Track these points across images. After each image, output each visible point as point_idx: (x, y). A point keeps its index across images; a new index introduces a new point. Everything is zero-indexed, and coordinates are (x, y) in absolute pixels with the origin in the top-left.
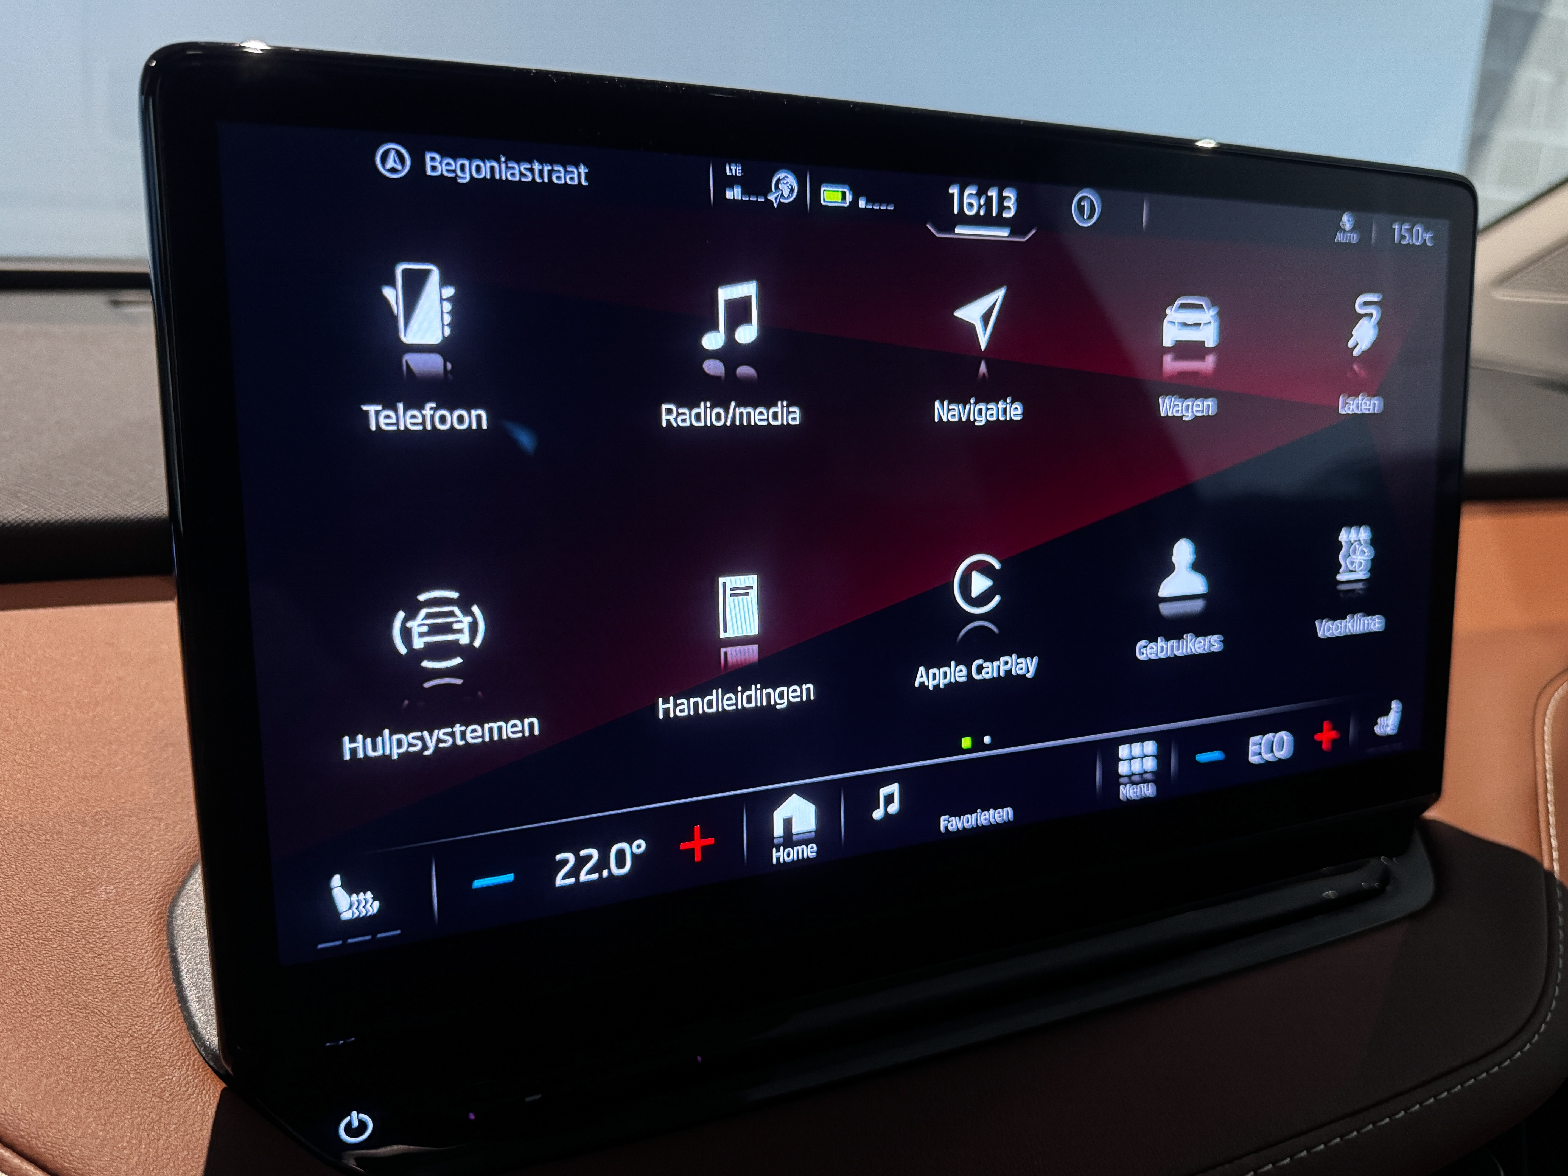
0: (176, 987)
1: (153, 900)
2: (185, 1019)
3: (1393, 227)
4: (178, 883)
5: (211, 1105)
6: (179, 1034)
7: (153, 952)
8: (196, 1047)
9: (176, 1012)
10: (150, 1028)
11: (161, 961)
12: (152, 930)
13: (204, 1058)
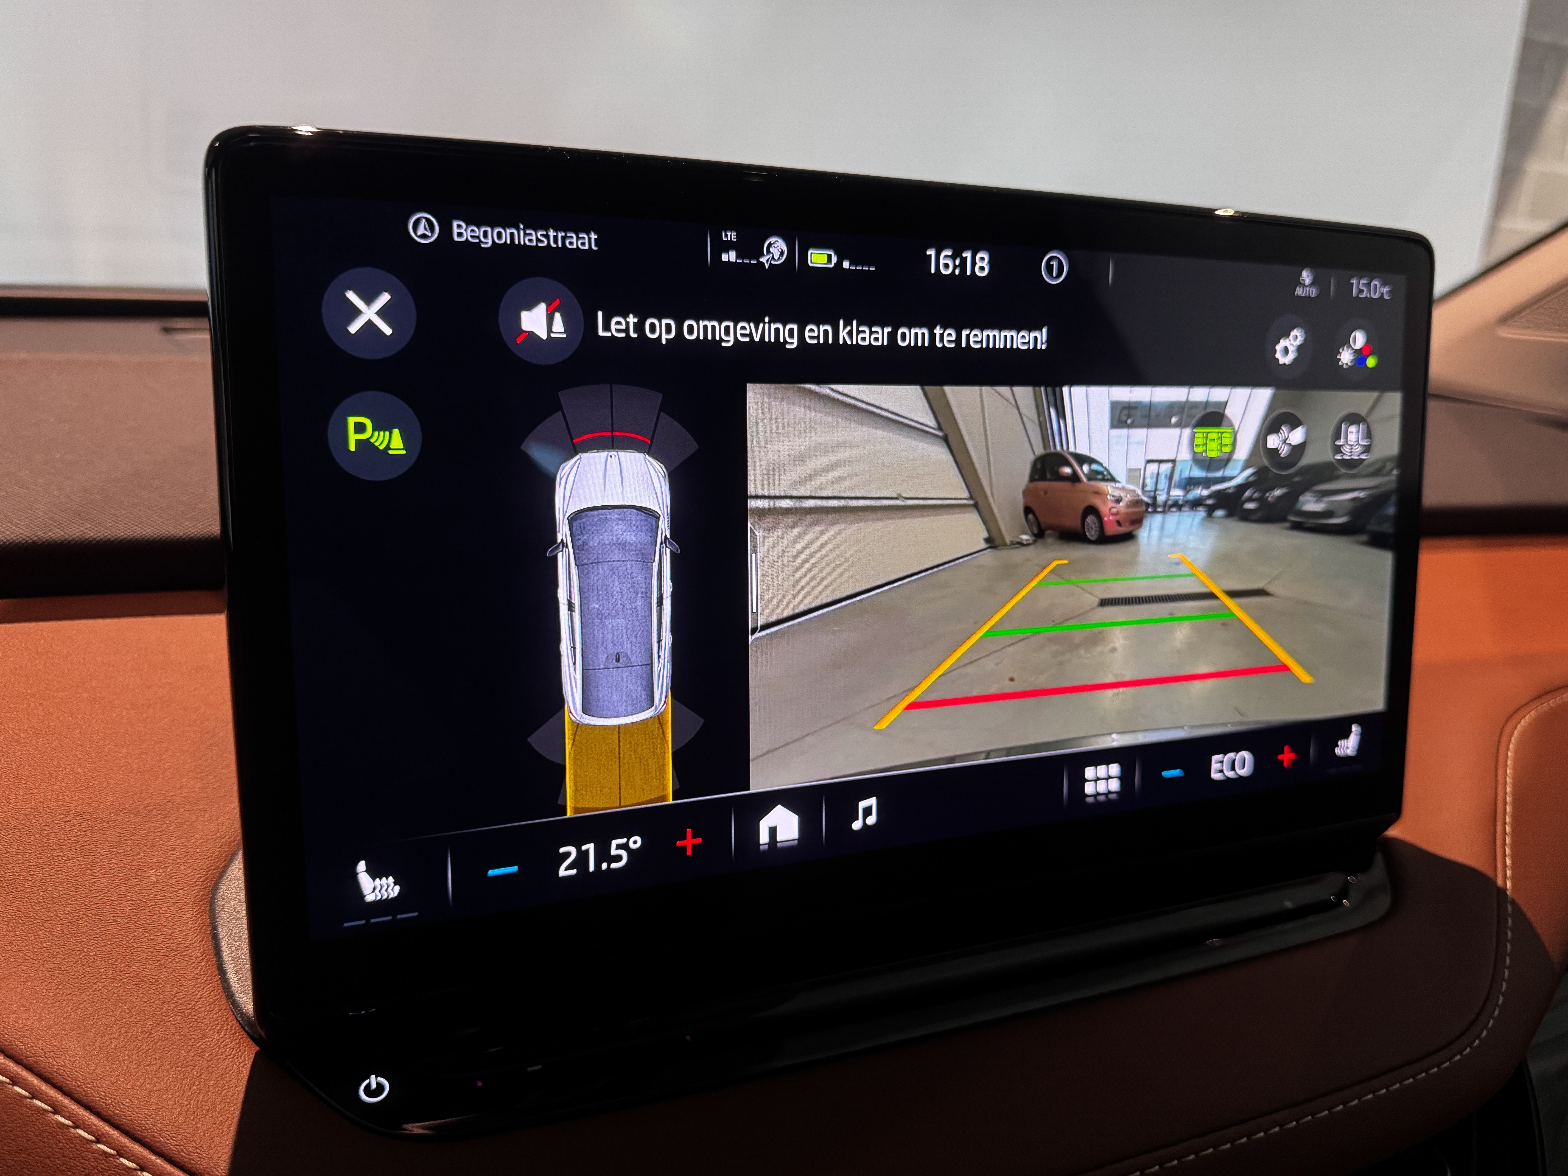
0: (217, 961)
1: (197, 883)
2: (224, 989)
3: (1352, 282)
4: (219, 869)
5: (246, 1064)
6: (219, 1002)
7: (197, 929)
8: (234, 1014)
9: (216, 983)
10: (192, 996)
11: (203, 938)
12: (196, 909)
13: (240, 1024)
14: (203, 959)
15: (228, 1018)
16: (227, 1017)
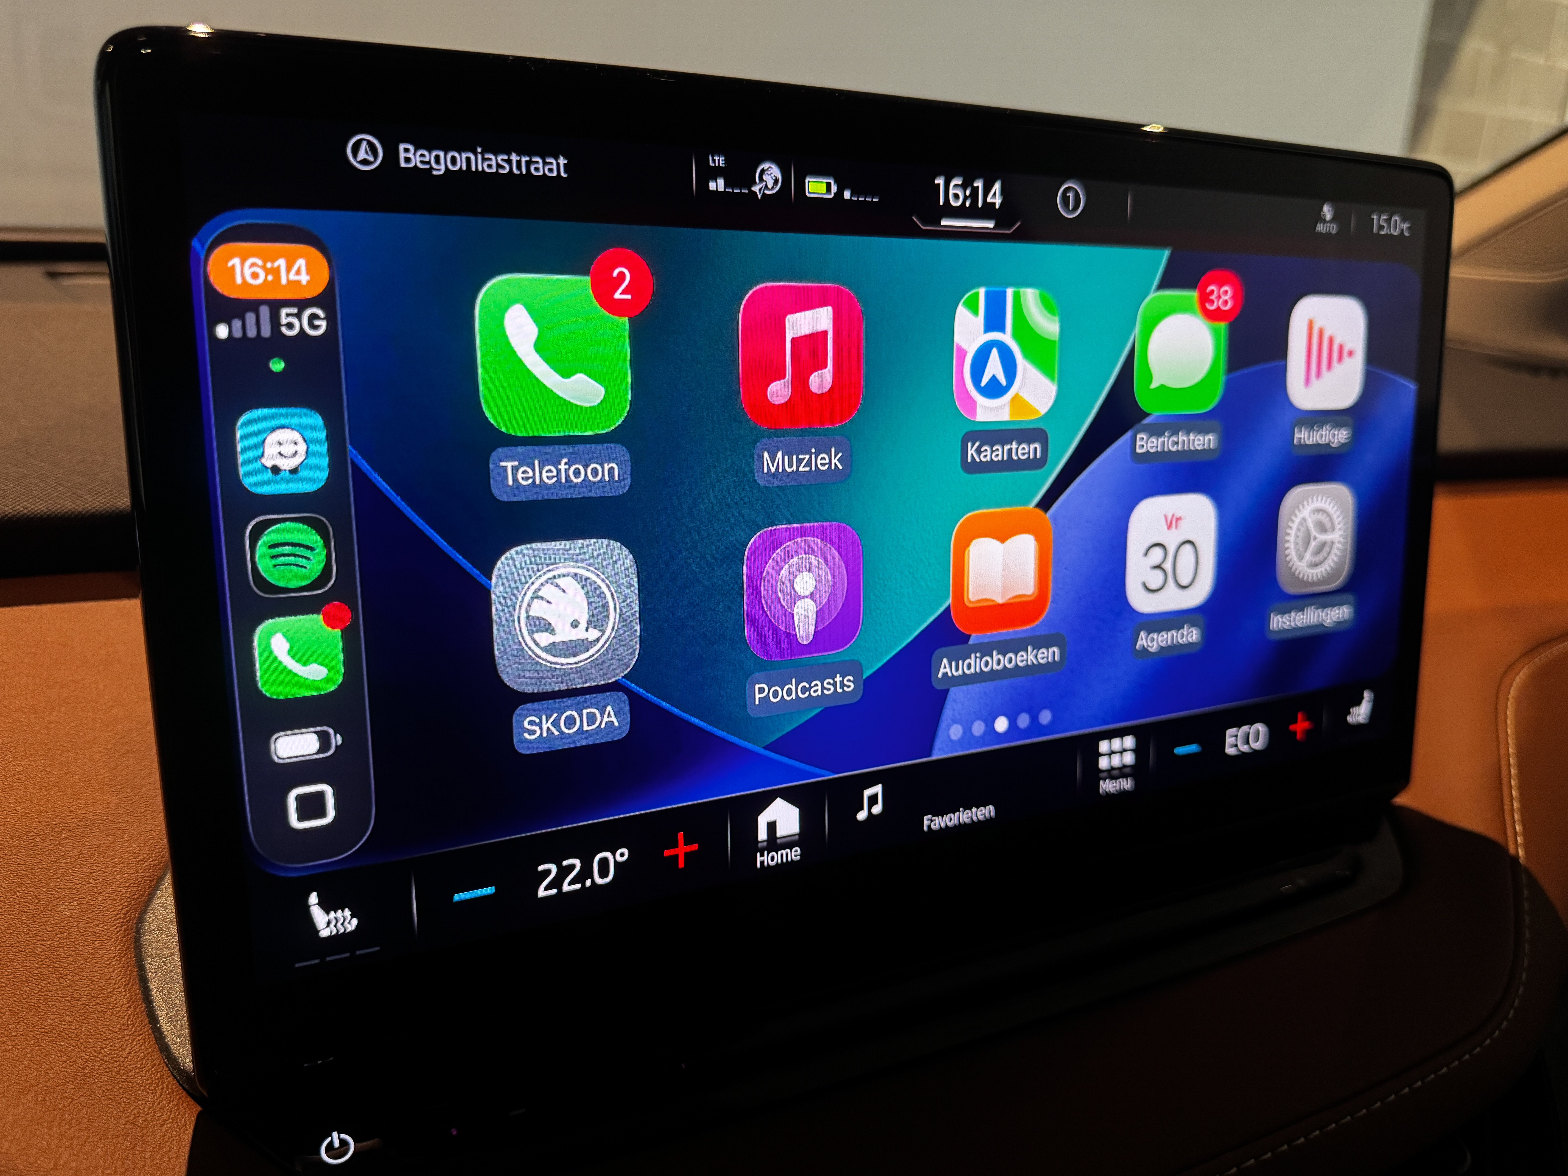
0: (146, 1007)
1: (119, 916)
2: (156, 1041)
3: (1372, 217)
4: (144, 897)
5: (187, 1130)
6: (151, 1056)
7: (121, 971)
8: (169, 1070)
9: (147, 1033)
10: (120, 1051)
11: (129, 981)
12: (118, 947)
13: (178, 1081)
14: (130, 1007)
15: (163, 1075)
16: (162, 1073)
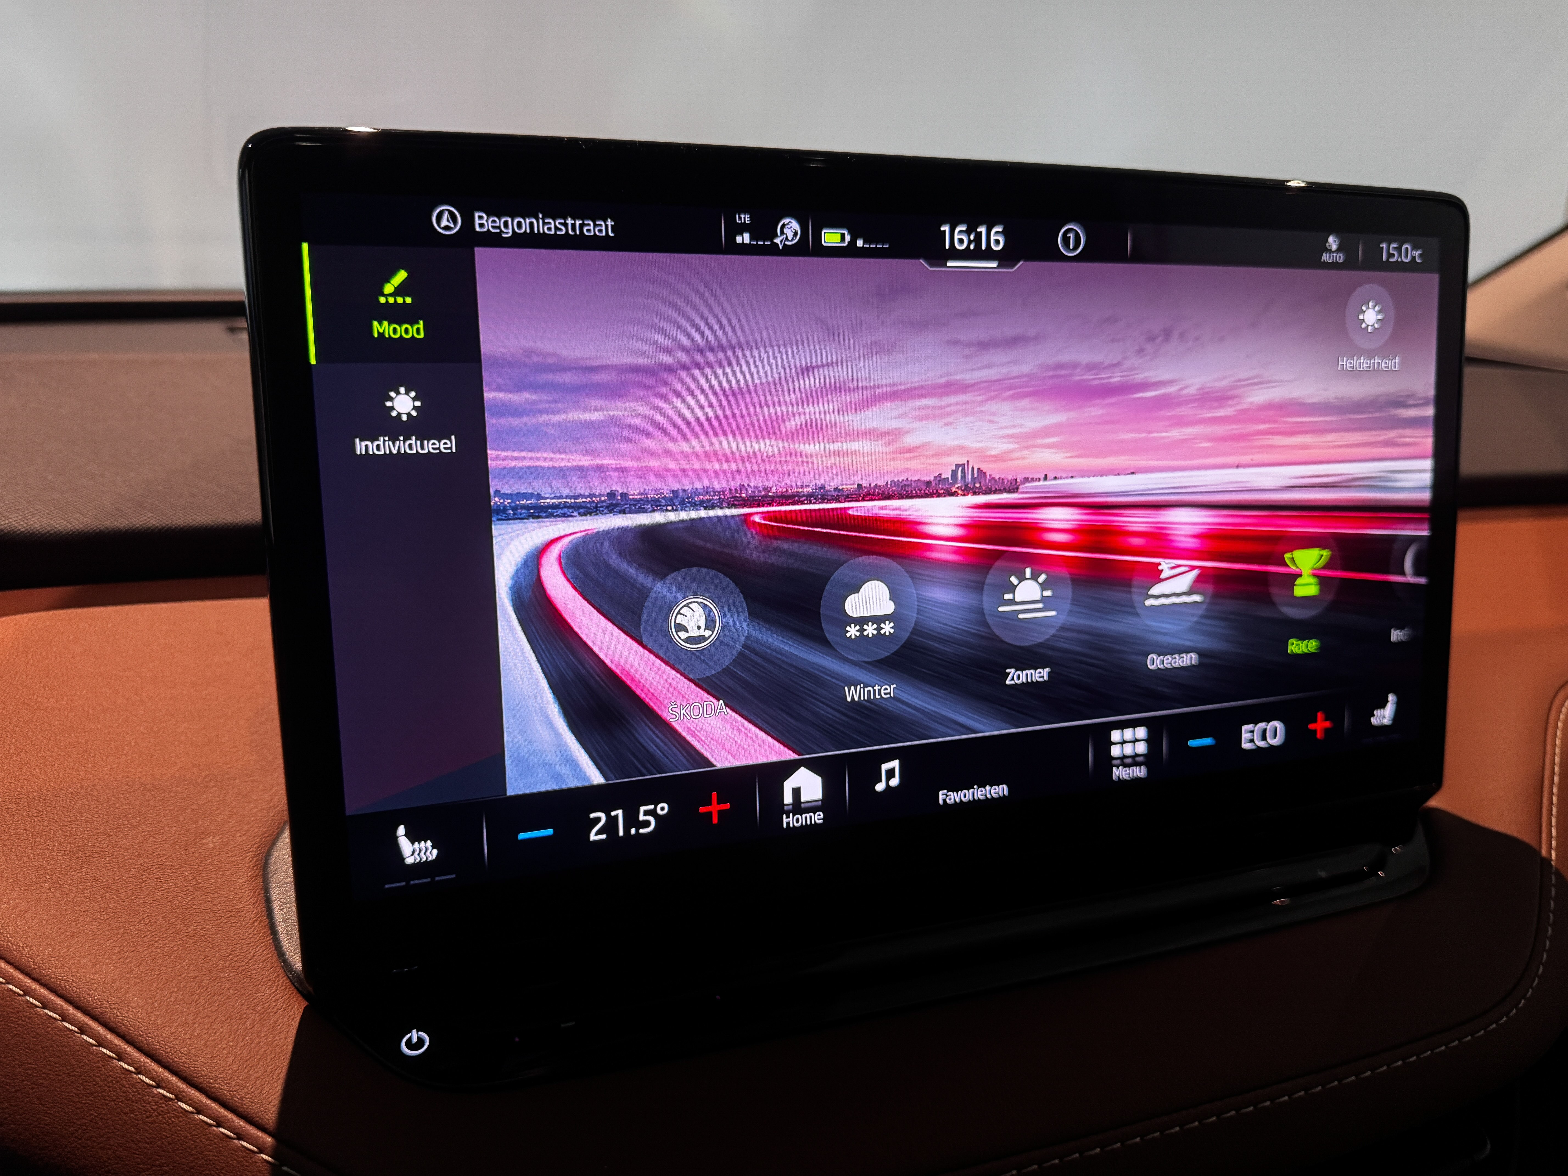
0: (269, 922)
1: (251, 850)
2: (275, 948)
3: (1381, 246)
5: (295, 1018)
6: (271, 960)
7: (251, 892)
8: (285, 971)
9: (268, 942)
10: (246, 954)
11: (257, 900)
12: (250, 874)
13: (291, 981)
14: (256, 920)
15: (279, 975)
